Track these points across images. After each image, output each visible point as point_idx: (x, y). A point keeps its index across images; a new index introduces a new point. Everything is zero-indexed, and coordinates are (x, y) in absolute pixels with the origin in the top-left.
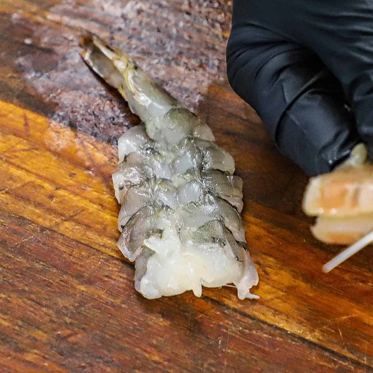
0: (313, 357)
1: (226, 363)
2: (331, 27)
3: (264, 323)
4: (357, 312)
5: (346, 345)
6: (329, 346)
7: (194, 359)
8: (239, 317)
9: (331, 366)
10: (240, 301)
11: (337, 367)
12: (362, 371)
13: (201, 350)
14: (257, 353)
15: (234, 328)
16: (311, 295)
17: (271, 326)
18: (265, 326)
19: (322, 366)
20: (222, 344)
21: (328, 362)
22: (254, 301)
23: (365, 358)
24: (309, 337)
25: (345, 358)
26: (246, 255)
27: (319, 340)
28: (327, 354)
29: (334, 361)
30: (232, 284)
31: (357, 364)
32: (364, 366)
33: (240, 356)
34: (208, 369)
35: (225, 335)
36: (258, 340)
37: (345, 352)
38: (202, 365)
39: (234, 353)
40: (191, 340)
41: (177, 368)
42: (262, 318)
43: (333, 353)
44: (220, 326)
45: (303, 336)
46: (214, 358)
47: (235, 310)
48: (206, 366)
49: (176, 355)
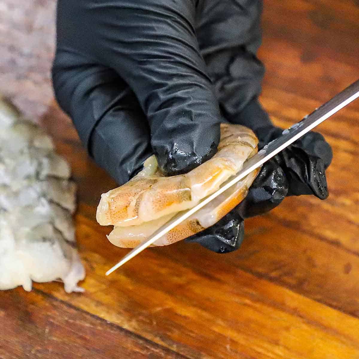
0: (129, 344)
1: (50, 350)
2: (127, 51)
3: (87, 313)
4: (170, 304)
5: (158, 334)
6: (144, 335)
7: (24, 347)
8: (65, 308)
9: (144, 352)
10: (67, 294)
11: (149, 353)
12: (171, 357)
13: (30, 338)
14: (79, 341)
15: (60, 318)
16: (130, 288)
17: (93, 316)
18: (88, 317)
19: (135, 353)
20: (49, 333)
21: (141, 349)
22: (79, 294)
23: (175, 346)
24: (126, 326)
25: (156, 345)
26: (74, 253)
27: (135, 328)
28: (141, 342)
29: (147, 348)
30: (60, 279)
31: (167, 351)
32: (173, 353)
33: (64, 343)
34: (35, 355)
35: (52, 324)
36: (81, 329)
37: (157, 340)
38: (30, 351)
39: (59, 340)
40: (21, 329)
41: (7, 354)
42: (86, 308)
43: (146, 340)
44: (48, 316)
45: (120, 325)
46: (41, 345)
47: (62, 302)
48: (33, 352)
49: (7, 342)
